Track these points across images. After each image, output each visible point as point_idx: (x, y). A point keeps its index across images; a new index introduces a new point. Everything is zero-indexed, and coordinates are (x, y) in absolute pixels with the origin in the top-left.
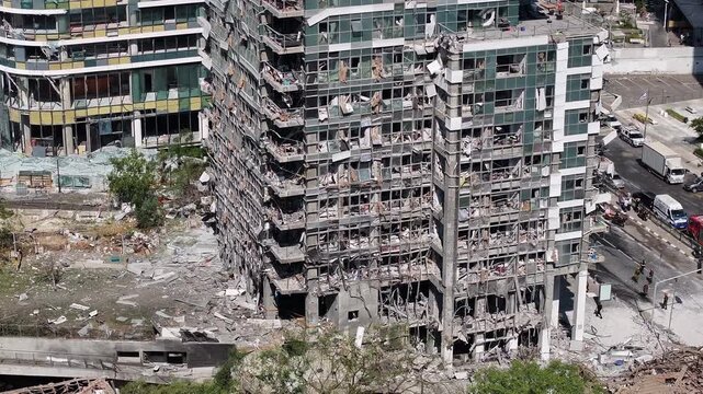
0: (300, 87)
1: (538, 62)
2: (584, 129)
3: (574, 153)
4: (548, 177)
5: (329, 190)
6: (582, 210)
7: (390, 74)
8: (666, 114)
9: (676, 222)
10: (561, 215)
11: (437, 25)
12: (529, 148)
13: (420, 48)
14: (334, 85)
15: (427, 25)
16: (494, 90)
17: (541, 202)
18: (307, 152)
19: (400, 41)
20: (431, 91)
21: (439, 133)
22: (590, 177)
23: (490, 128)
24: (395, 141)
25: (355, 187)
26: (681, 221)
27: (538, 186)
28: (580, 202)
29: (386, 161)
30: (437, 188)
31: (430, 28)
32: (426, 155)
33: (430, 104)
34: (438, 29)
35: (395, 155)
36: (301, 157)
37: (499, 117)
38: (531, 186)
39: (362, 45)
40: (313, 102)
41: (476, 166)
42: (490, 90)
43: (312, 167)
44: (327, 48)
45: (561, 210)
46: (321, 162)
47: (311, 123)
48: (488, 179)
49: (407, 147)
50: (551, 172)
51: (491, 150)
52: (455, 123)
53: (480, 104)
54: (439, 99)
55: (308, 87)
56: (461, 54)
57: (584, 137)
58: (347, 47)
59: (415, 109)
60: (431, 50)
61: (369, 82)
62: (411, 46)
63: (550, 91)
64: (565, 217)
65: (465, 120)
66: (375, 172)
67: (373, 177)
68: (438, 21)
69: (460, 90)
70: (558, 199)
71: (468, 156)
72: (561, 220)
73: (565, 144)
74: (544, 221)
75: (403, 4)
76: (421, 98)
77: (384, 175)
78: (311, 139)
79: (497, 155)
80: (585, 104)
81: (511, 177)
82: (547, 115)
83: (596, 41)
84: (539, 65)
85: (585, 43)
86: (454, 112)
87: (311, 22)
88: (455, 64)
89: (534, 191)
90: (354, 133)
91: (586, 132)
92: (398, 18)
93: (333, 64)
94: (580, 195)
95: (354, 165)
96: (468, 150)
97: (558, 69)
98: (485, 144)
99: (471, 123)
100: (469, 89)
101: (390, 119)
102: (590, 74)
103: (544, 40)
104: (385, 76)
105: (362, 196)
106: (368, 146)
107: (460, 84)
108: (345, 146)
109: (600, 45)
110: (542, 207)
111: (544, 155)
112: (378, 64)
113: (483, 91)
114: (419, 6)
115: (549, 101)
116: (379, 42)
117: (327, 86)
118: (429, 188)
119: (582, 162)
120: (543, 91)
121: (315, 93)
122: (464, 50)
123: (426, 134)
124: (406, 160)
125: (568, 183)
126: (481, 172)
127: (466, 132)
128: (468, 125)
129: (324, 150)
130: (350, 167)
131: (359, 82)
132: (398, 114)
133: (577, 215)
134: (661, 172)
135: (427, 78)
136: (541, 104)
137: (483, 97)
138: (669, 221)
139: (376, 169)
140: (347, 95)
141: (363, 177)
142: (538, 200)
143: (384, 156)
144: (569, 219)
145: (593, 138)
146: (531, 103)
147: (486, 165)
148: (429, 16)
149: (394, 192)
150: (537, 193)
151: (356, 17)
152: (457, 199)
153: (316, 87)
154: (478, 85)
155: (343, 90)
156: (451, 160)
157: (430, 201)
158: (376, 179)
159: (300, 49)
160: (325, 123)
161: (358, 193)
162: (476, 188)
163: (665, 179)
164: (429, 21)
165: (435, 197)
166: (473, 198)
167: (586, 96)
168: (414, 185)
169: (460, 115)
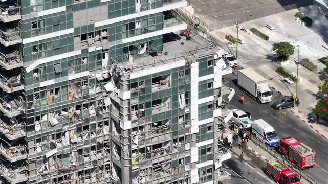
0: (22, 112)
1: (179, 78)
2: (211, 115)
3: (205, 131)
4: (190, 150)
5: (43, 176)
6: (212, 167)
7: (80, 95)
8: (251, 33)
9: (271, 142)
10: (199, 173)
11: (110, 60)
12: (175, 133)
13: (99, 75)
14: (45, 108)
15: (103, 60)
16: (151, 100)
17: (186, 166)
18: (28, 153)
19: (86, 73)
20: (108, 102)
21: (114, 129)
22: (217, 144)
23: (150, 124)
24: (85, 137)
25: (60, 172)
26: (274, 140)
27: (183, 157)
28: (211, 162)
29: (80, 151)
30: (114, 164)
31: (105, 62)
32: (106, 144)
33: (107, 111)
34: (111, 62)
35: (85, 146)
36: (25, 157)
37: (156, 116)
38: (178, 157)
39: (62, 79)
40: (31, 121)
41: (142, 150)
42: (148, 100)
43: (32, 162)
44: (39, 85)
45: (199, 169)
46: (38, 158)
47: (30, 134)
48: (150, 157)
49: (94, 140)
50: (191, 146)
51: (151, 139)
52: (127, 125)
53: (143, 110)
54: (113, 107)
55: (28, 112)
56: (129, 81)
57: (211, 120)
58: (51, 82)
59: (98, 114)
60: (106, 76)
61: (67, 102)
62: (93, 75)
63: (187, 95)
64: (201, 173)
65: (133, 122)
66: (73, 160)
67: (72, 163)
68: (110, 56)
69: (129, 103)
70: (197, 163)
71: (136, 145)
72: (199, 176)
73: (199, 126)
74: (188, 178)
75: (87, 49)
76: (101, 108)
77: (79, 161)
78: (31, 144)
79: (155, 141)
80: (211, 99)
81: (165, 153)
82: (187, 110)
83: (216, 57)
84: (179, 79)
85: (209, 60)
86: (126, 118)
87: (28, 70)
88: (125, 87)
89: (180, 160)
90: (59, 136)
91: (213, 116)
92: (84, 59)
93: (43, 94)
94: (211, 158)
95: (59, 157)
96: (136, 141)
97: (192, 80)
98: (147, 135)
99: (137, 123)
100: (135, 102)
101: (82, 124)
102: (214, 79)
103: (182, 63)
104: (77, 96)
105: (65, 176)
106: (68, 143)
107: (129, 99)
108: (53, 146)
109: (219, 59)
110: (186, 169)
111: (186, 136)
112: (73, 90)
113: (144, 102)
114: (97, 49)
115: (188, 101)
116: (72, 76)
117: (40, 109)
118: (109, 165)
119: (211, 136)
120: (183, 96)
121: (33, 114)
122: (131, 78)
123: (106, 130)
124: (92, 148)
125: (203, 151)
126: (146, 153)
127: (134, 129)
128: (135, 125)
129: (39, 150)
130: (57, 159)
131: (61, 104)
132: (87, 120)
133: (209, 171)
134: (254, 94)
135: (105, 94)
136: (182, 104)
137: (144, 105)
138: (265, 141)
139: (74, 157)
140: (53, 112)
141: (65, 164)
142: (184, 166)
143: (79, 148)
144: (204, 174)
145: (217, 119)
146: (175, 104)
147: (148, 148)
148: (104, 54)
149: (86, 171)
150: (182, 161)
151: (57, 62)
152: (130, 173)
153: (33, 110)
154: (141, 99)
155: (50, 110)
156: (125, 149)
157: (110, 172)
158: (74, 164)
159: (22, 88)
160: (40, 133)
161: (62, 175)
162: (142, 164)
163: (257, 99)
164: (104, 57)
165: (114, 170)
166: (141, 170)
167: (211, 93)
168: (99, 164)
169: (130, 119)
